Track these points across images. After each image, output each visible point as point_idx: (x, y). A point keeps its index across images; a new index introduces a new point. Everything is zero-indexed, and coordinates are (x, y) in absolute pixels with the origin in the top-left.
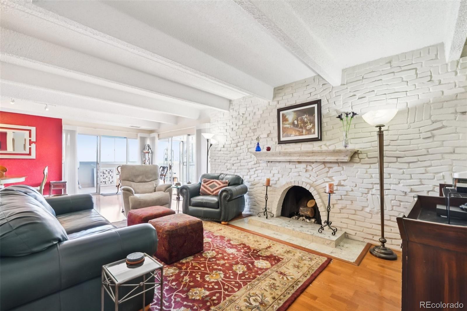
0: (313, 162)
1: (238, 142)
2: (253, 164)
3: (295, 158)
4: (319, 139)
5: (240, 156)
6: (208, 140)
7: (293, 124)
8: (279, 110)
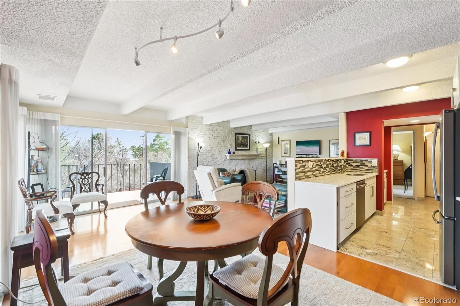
0: (246, 159)
1: (213, 147)
2: (222, 161)
3: (245, 158)
4: (249, 150)
5: (213, 156)
6: (198, 144)
7: (241, 141)
8: (236, 134)
